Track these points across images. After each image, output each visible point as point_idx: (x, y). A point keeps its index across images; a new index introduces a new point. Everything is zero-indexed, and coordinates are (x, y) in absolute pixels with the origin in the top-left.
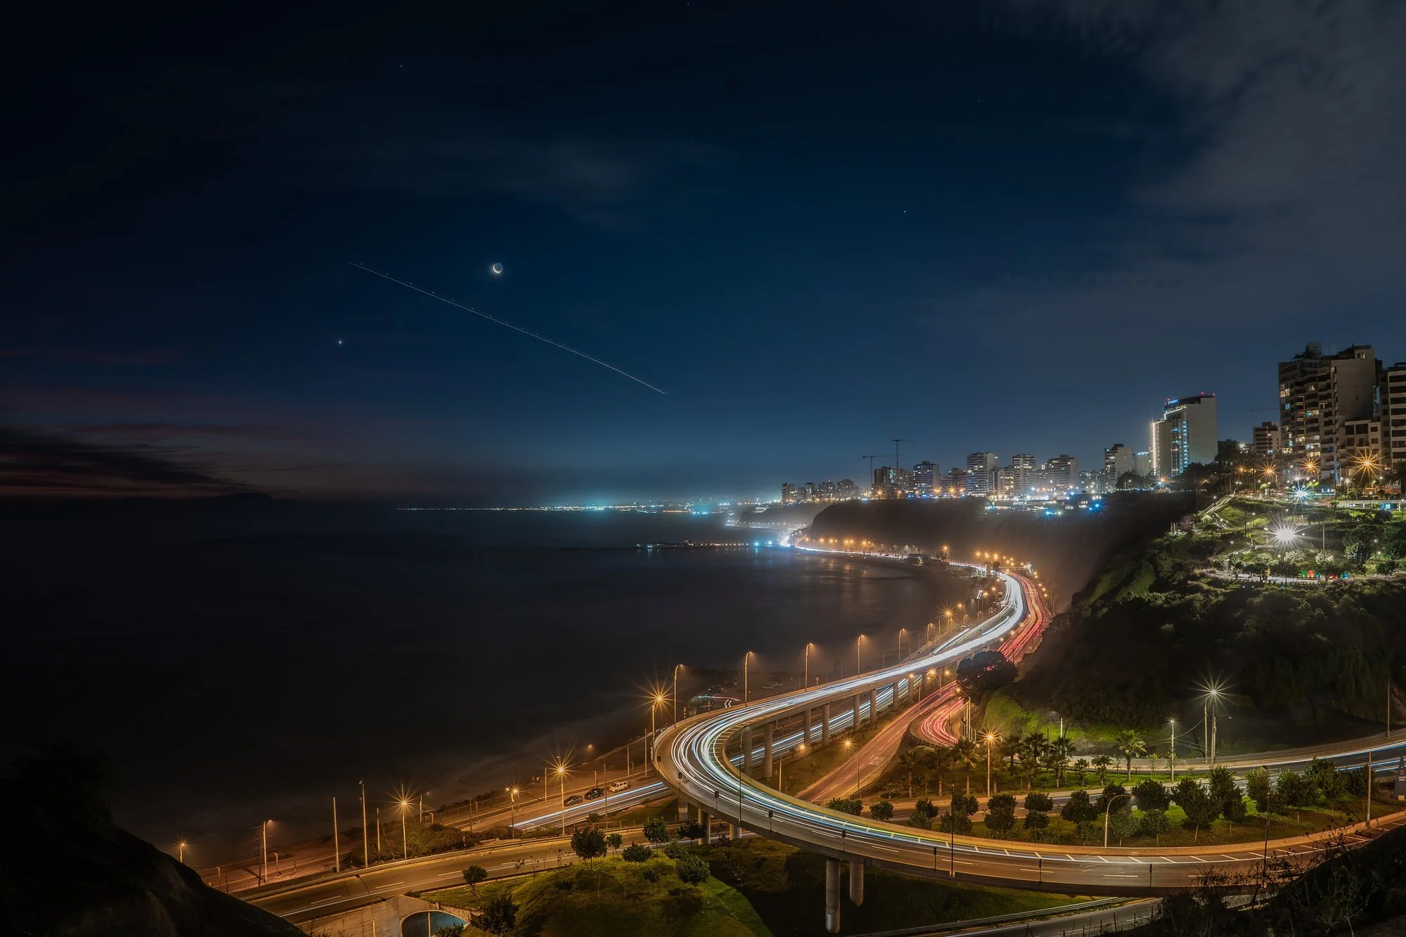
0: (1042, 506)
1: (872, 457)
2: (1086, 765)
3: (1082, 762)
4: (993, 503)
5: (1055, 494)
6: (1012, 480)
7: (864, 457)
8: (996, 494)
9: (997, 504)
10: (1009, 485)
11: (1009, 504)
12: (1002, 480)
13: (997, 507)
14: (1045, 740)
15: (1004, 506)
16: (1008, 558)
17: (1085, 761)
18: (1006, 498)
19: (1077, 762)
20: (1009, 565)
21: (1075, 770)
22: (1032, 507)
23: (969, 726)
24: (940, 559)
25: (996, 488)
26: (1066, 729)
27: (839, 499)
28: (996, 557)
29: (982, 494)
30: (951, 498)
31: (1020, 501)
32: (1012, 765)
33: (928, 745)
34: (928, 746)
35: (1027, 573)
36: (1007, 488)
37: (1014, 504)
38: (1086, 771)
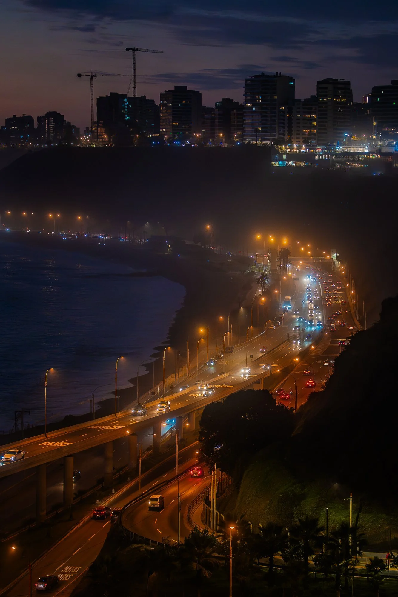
0: (358, 161)
1: (92, 77)
2: (383, 567)
3: (377, 562)
4: (285, 156)
5: (379, 143)
6: (315, 120)
7: (79, 75)
8: (290, 142)
9: (291, 157)
10: (311, 127)
11: (308, 157)
12: (298, 119)
13: (291, 163)
14: (322, 529)
15: (301, 161)
16: (304, 245)
17: (382, 561)
18: (304, 149)
19: (369, 563)
20: (305, 254)
21: (368, 576)
22: (343, 163)
23: (214, 509)
24: (199, 244)
25: (290, 133)
26: (357, 511)
27: (40, 145)
28: (285, 241)
29: (268, 142)
30: (219, 147)
31: (325, 154)
32: (271, 569)
33: (147, 542)
34: (148, 544)
35: (332, 267)
36: (306, 131)
37: (316, 157)
38: (383, 577)
